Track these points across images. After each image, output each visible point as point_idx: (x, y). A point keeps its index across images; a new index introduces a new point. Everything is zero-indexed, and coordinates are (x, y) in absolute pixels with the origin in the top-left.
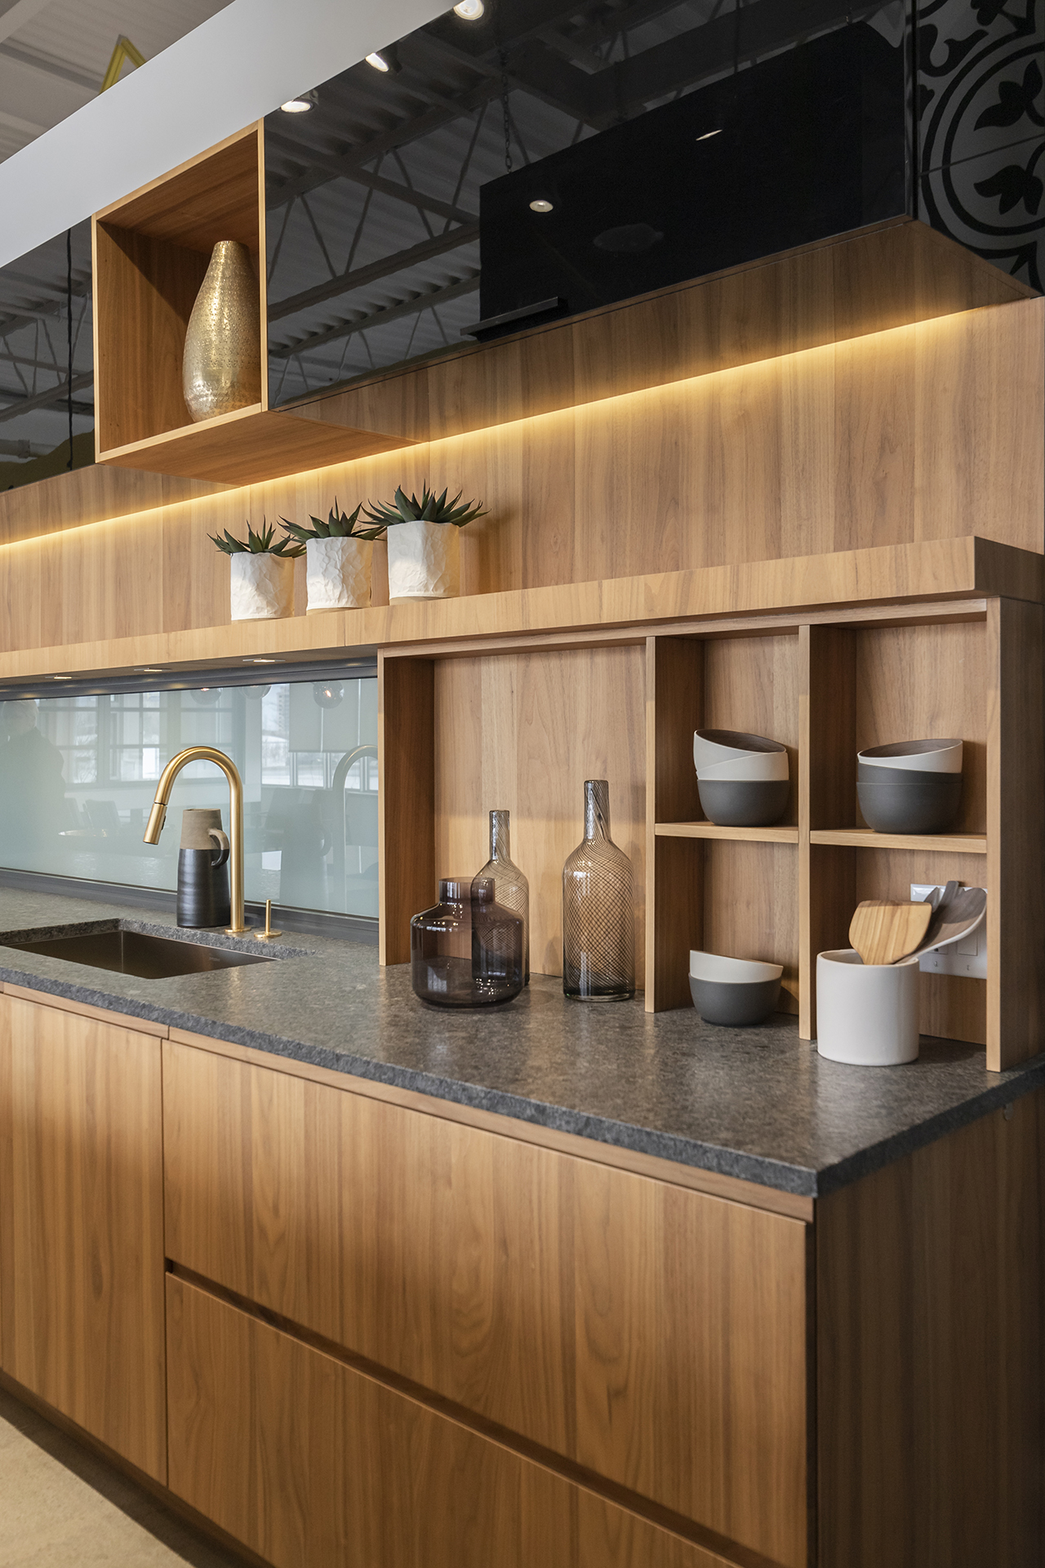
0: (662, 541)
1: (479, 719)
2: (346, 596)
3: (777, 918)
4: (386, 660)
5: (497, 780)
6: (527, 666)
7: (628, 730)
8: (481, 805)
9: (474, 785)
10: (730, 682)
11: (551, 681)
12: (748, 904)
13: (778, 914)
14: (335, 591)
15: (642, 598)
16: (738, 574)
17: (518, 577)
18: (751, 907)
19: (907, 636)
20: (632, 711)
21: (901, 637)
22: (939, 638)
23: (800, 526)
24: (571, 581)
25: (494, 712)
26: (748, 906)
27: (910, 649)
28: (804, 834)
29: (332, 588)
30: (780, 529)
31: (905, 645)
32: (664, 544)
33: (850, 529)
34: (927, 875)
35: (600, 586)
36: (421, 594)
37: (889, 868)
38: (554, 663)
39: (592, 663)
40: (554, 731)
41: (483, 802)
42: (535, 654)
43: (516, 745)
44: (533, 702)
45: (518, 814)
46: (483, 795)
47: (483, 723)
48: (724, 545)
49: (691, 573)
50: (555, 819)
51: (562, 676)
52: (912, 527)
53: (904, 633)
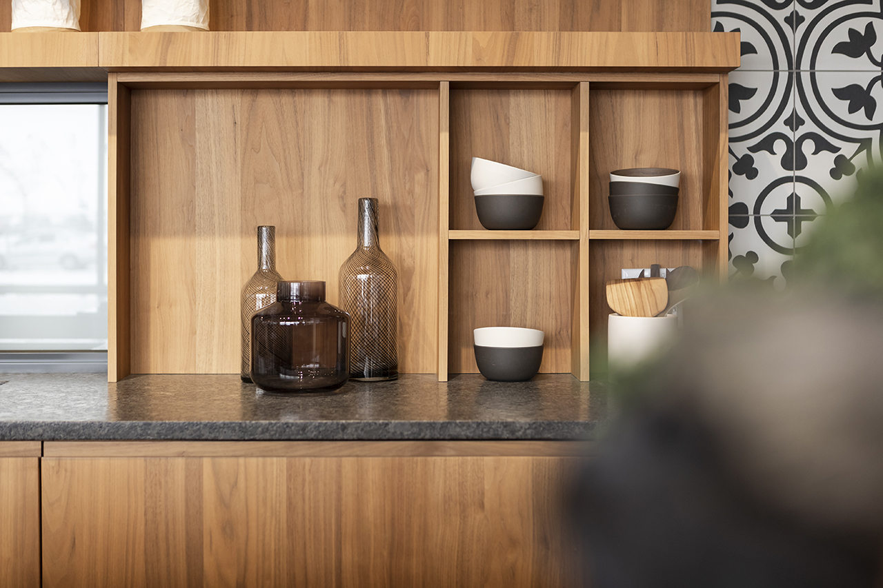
0: (402, 6)
1: (192, 147)
2: (72, 18)
3: (513, 302)
4: (119, 84)
5: (216, 203)
6: (254, 101)
7: (369, 159)
8: (195, 226)
9: (185, 208)
10: (470, 123)
11: (283, 115)
12: (487, 294)
13: (513, 299)
14: (63, 11)
15: (470, 50)
16: (560, 39)
17: (242, 20)
18: (489, 296)
19: (618, 97)
20: (372, 143)
21: (613, 97)
22: (642, 99)
23: (531, 9)
24: (305, 29)
25: (212, 140)
26: (487, 296)
27: (620, 106)
28: (585, 233)
29: (60, 7)
30: (514, 10)
31: (616, 102)
32: (405, 8)
33: (572, 17)
34: (633, 262)
35: (427, 36)
36: (194, 24)
37: (604, 259)
38: (286, 100)
39: (330, 101)
40: (285, 159)
41: (197, 224)
42: (263, 90)
43: (239, 171)
44: (260, 133)
45: (242, 232)
46: (197, 218)
47: (198, 151)
48: (463, 16)
49: (518, 34)
50: (287, 236)
51: (296, 111)
52: (620, 21)
53: (616, 95)
